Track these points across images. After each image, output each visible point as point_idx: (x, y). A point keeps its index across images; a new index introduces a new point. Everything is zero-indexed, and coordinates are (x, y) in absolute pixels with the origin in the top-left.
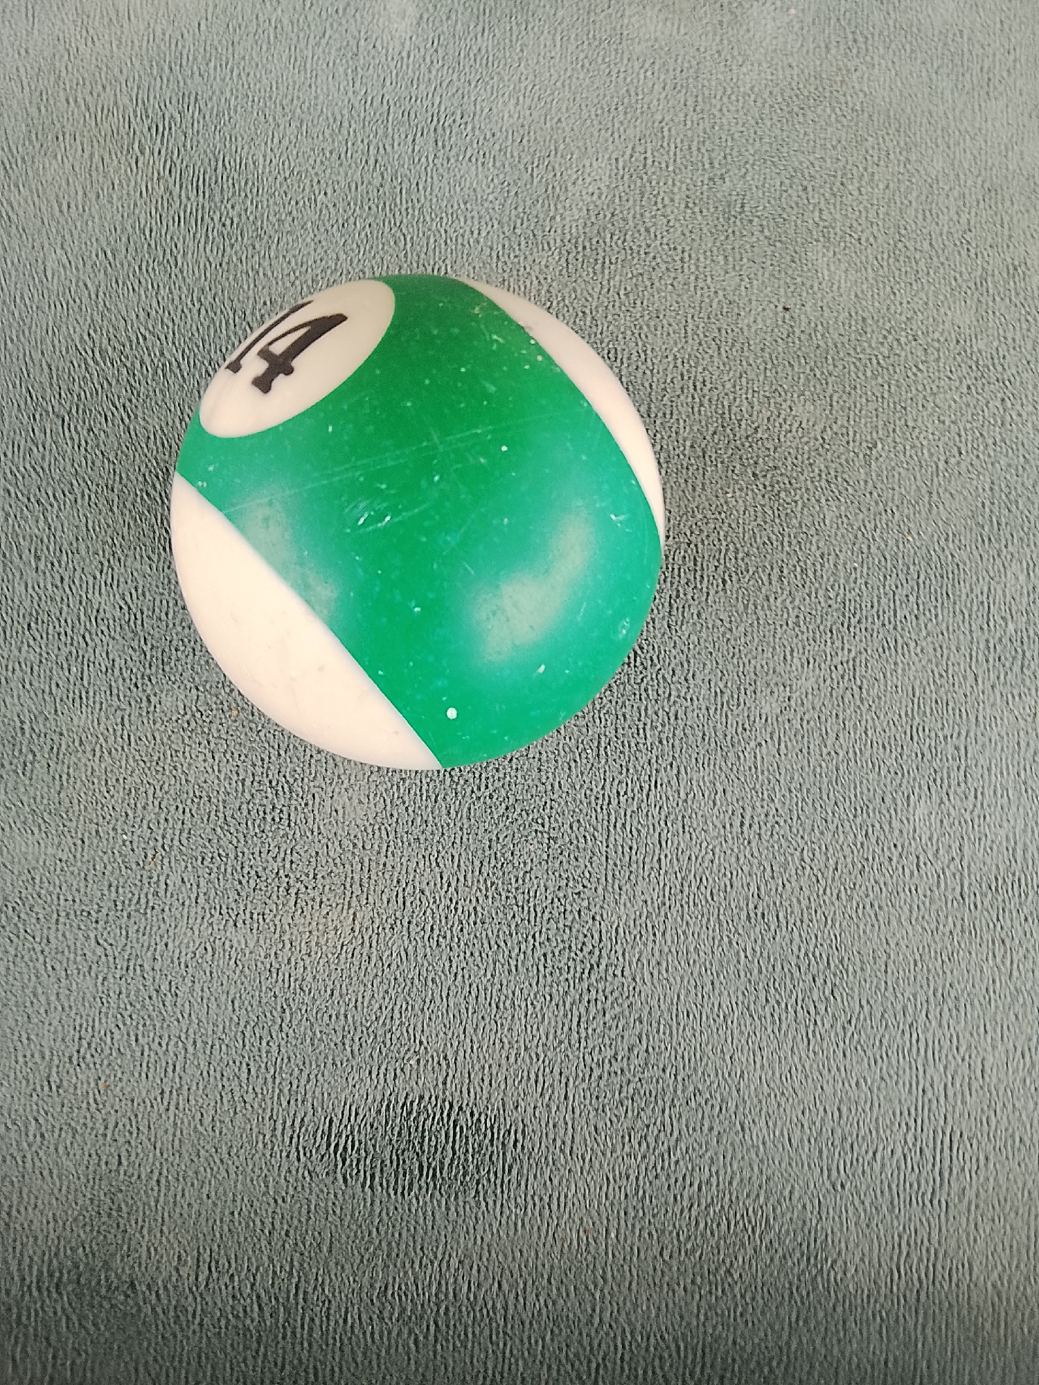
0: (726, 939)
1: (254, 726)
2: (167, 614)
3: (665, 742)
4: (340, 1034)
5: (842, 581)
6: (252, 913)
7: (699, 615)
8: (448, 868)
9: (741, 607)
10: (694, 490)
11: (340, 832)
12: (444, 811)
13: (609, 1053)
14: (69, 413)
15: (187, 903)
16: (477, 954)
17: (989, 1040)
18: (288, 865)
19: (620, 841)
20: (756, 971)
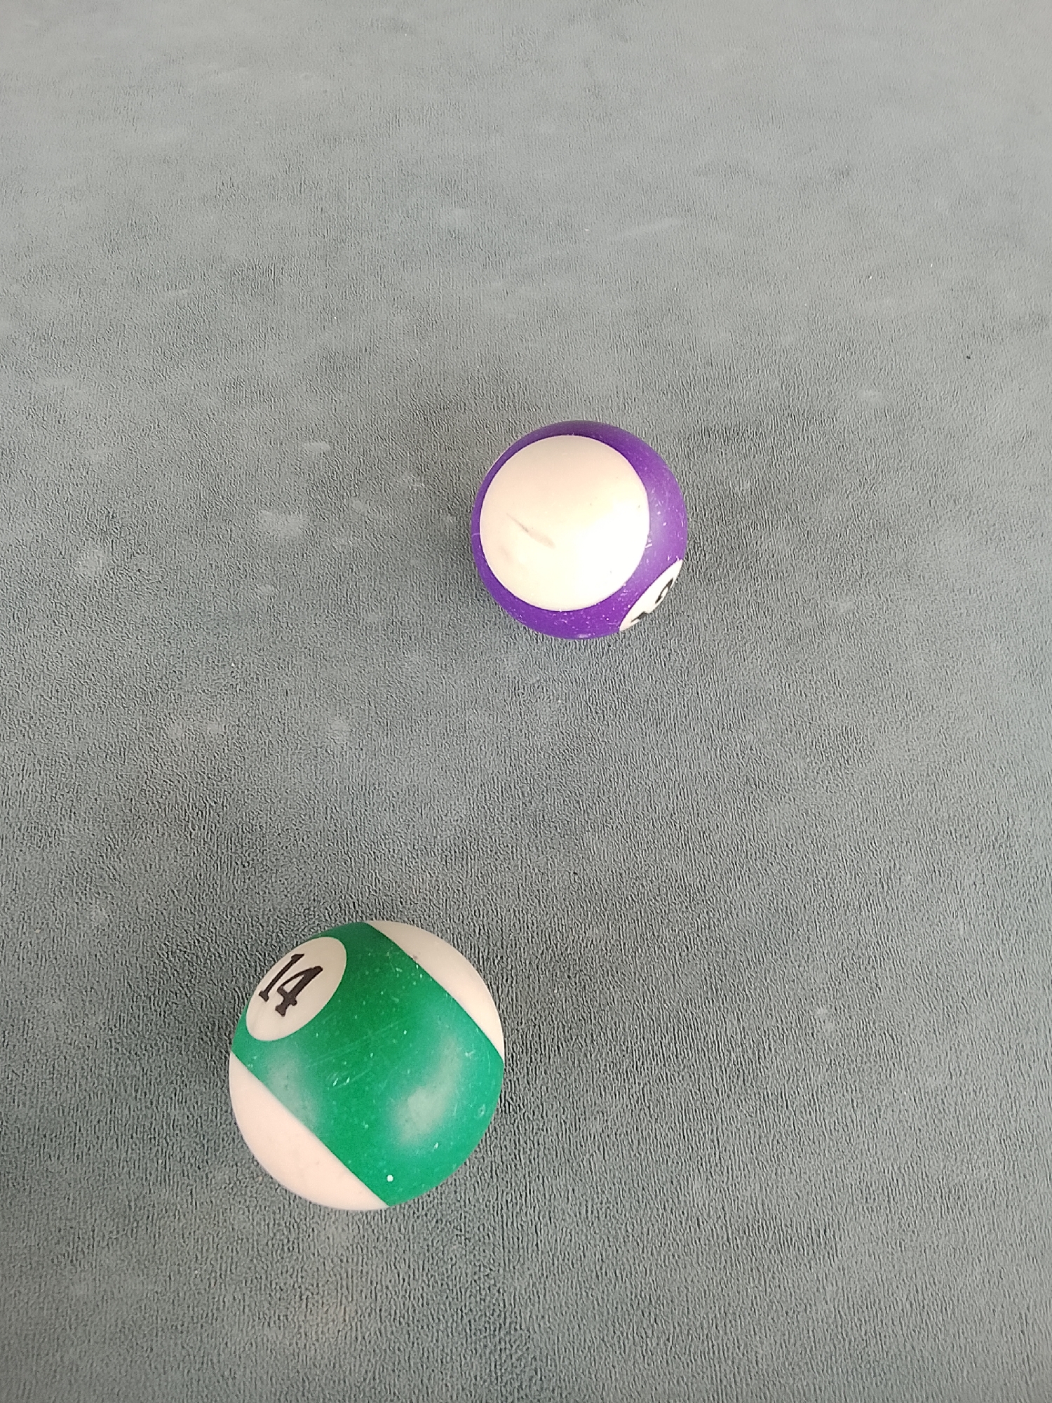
0: (584, 1294)
1: (273, 1186)
2: (216, 1117)
3: (533, 1161)
4: (342, 1394)
5: (629, 1039)
6: (279, 1316)
7: (546, 1073)
8: (403, 1267)
9: (571, 1064)
10: (534, 990)
11: (331, 1252)
12: (397, 1229)
13: (517, 1384)
14: (154, 994)
15: (238, 1313)
16: (425, 1327)
17: (758, 1339)
18: (300, 1280)
19: (511, 1235)
20: (605, 1313)
